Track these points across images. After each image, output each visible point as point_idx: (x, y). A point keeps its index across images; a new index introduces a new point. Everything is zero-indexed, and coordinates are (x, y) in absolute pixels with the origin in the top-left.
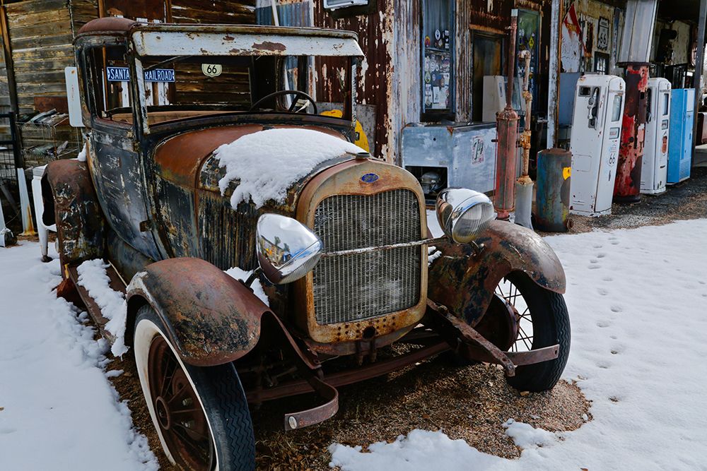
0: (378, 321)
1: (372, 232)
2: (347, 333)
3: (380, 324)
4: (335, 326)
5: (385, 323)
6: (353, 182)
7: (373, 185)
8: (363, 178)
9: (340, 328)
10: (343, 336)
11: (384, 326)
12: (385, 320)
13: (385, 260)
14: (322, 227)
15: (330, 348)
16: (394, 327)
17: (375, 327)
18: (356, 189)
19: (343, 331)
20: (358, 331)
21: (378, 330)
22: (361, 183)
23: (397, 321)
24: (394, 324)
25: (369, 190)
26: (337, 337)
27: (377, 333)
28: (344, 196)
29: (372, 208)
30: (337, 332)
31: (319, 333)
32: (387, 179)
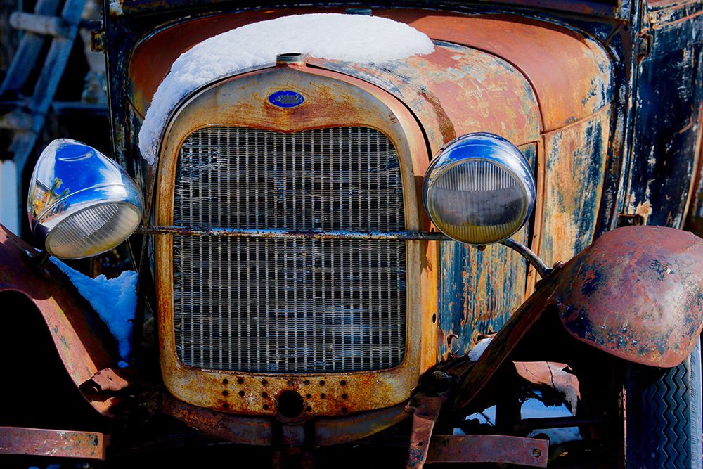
0: (307, 383)
1: (299, 204)
2: (242, 394)
3: (311, 390)
4: (218, 376)
5: (324, 390)
6: (252, 103)
7: (294, 112)
8: (272, 98)
9: (226, 382)
10: (233, 399)
11: (323, 396)
12: (322, 383)
13: (328, 263)
14: (196, 183)
15: (213, 421)
16: (348, 404)
17: (303, 394)
18: (258, 117)
19: (233, 388)
20: (264, 395)
21: (311, 403)
22: (267, 108)
23: (350, 390)
24: (345, 396)
25: (284, 122)
26: (223, 398)
27: (309, 409)
28: (242, 130)
29: (298, 159)
30: (221, 388)
31: (183, 382)
32: (324, 105)
